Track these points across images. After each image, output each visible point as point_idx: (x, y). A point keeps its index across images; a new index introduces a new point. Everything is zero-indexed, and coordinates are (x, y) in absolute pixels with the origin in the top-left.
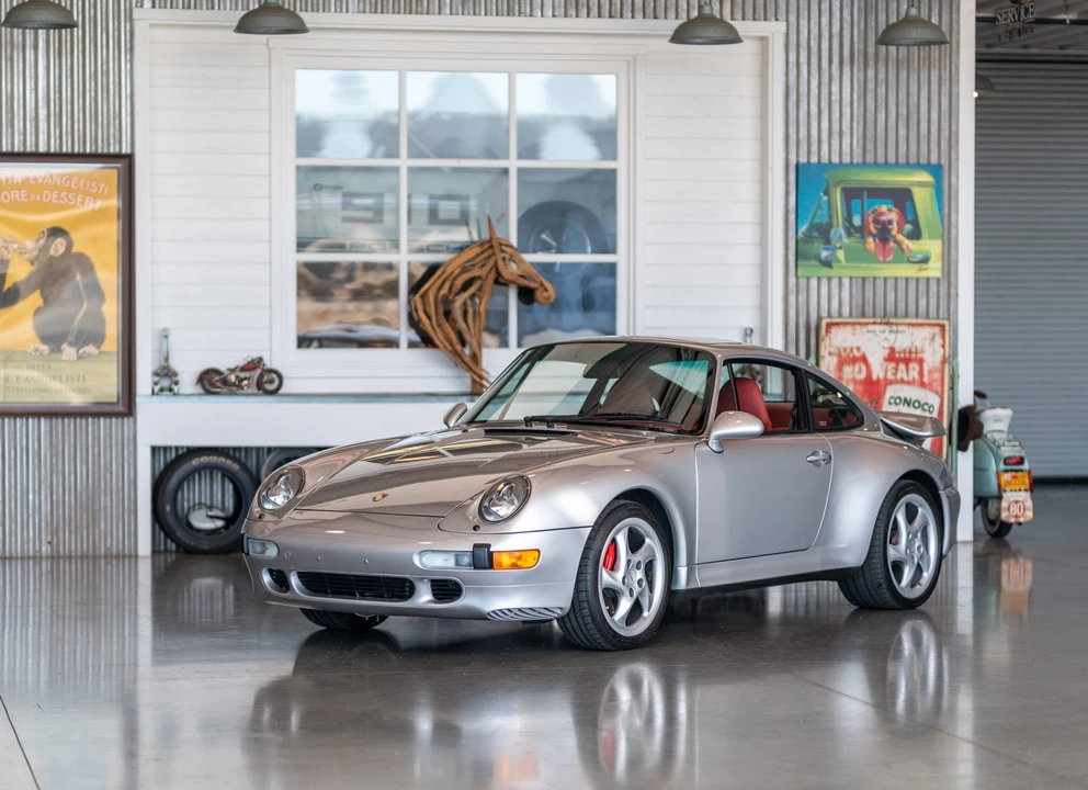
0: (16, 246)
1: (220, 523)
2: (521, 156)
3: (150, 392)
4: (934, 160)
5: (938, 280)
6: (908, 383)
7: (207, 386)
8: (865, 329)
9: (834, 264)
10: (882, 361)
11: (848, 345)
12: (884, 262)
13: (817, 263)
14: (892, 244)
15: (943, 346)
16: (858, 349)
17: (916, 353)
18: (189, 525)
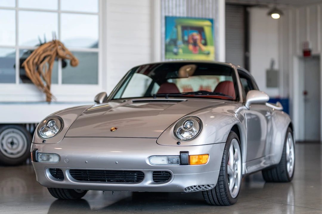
4: (211, 16)
9: (179, 54)
12: (195, 54)
14: (198, 48)
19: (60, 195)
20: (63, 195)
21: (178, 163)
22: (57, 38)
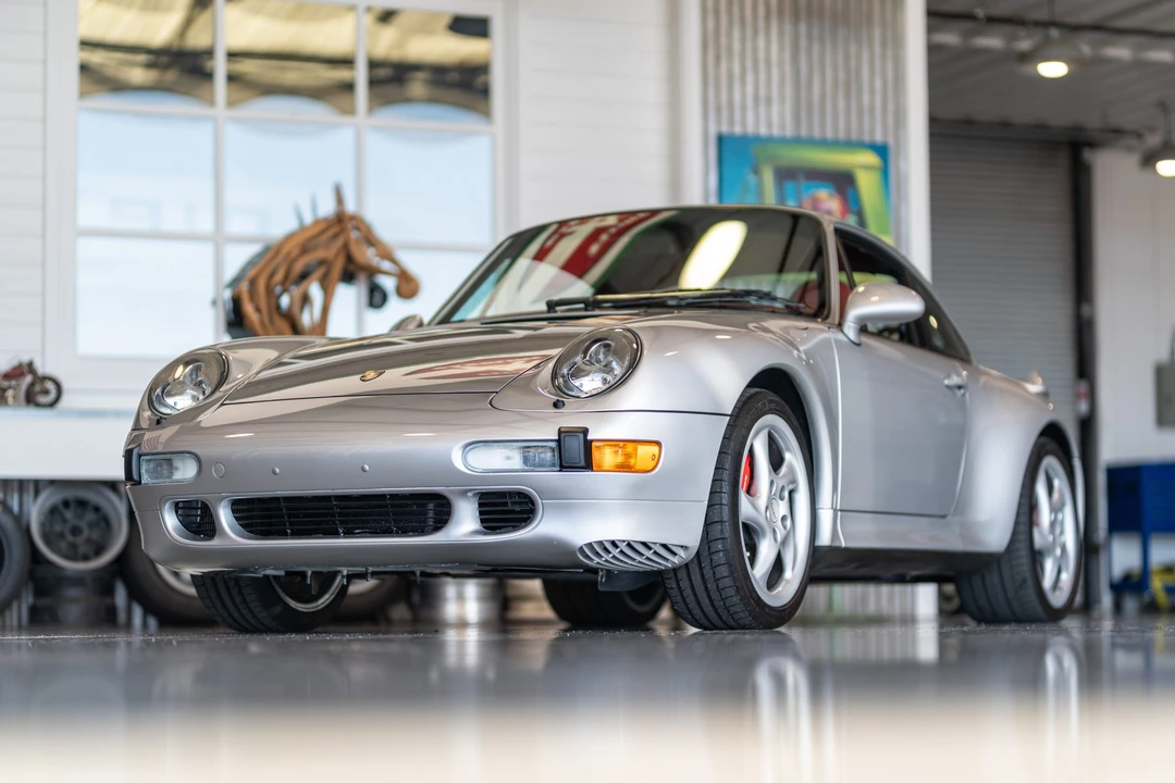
2: (372, 112)
4: (879, 139)
19: (236, 614)
20: (245, 612)
21: (554, 465)
22: (350, 207)
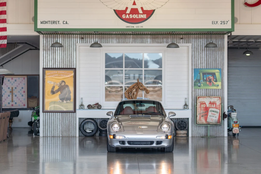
0: (56, 84)
1: (91, 131)
2: (145, 68)
3: (79, 109)
4: (220, 67)
5: (221, 89)
6: (213, 108)
7: (89, 107)
8: (205, 98)
9: (201, 86)
10: (208, 104)
11: (202, 101)
12: (210, 86)
13: (197, 86)
14: (212, 83)
15: (220, 101)
16: (204, 102)
17: (215, 102)
18: (86, 132)
